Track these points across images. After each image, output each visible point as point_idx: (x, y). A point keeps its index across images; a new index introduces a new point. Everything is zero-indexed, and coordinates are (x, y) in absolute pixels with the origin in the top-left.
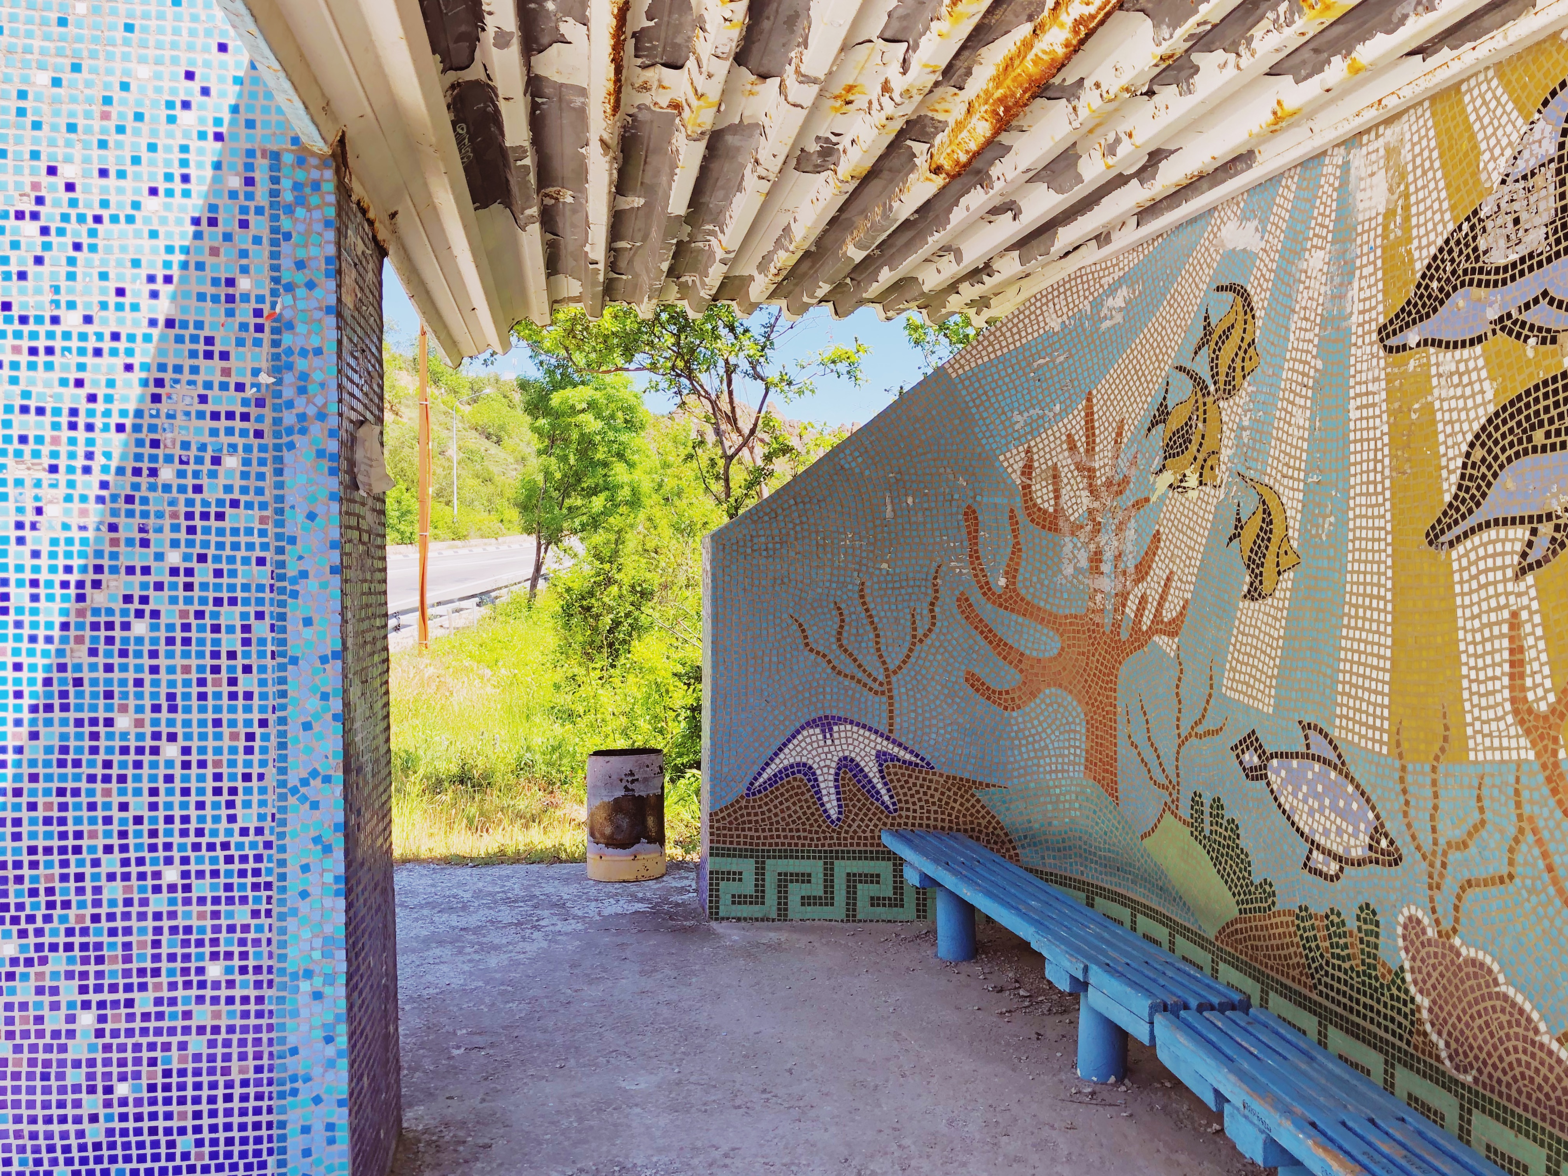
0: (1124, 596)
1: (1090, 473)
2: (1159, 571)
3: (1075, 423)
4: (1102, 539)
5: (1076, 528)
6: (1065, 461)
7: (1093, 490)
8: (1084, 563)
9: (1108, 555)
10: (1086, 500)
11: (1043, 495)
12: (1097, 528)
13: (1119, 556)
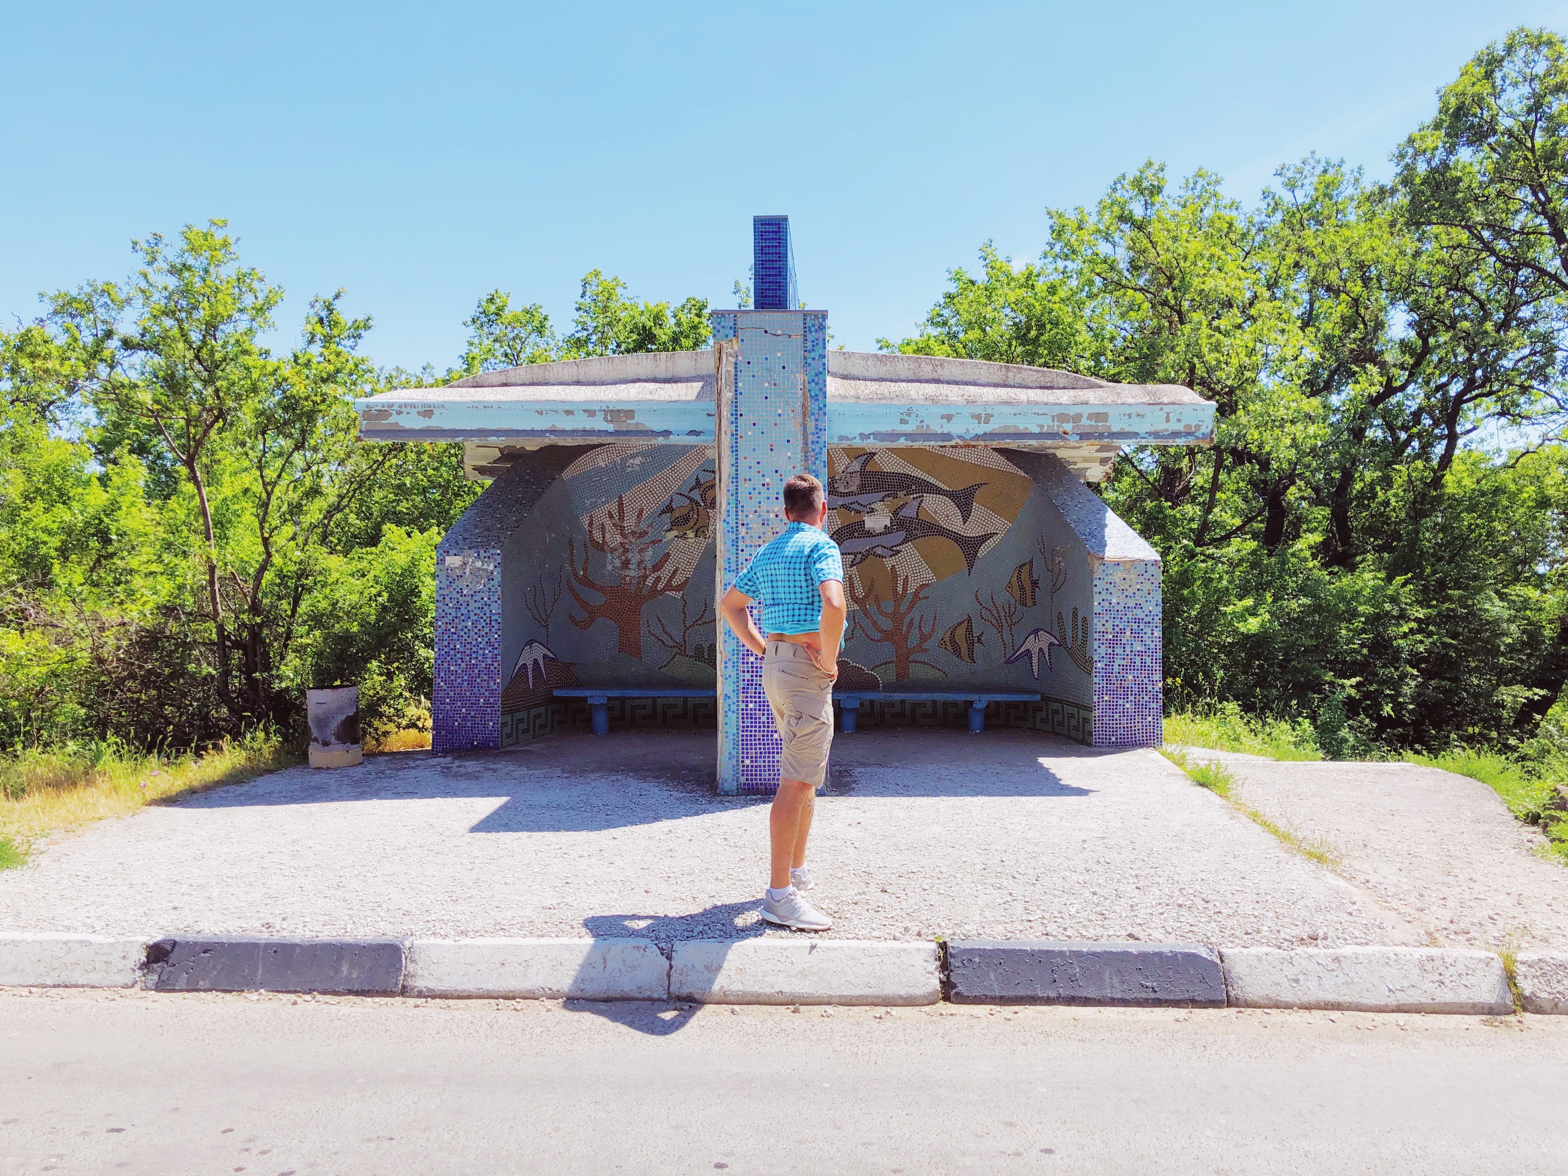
0: (645, 577)
1: (622, 528)
2: (669, 568)
3: (614, 507)
4: (630, 555)
5: (613, 550)
6: (608, 522)
7: (623, 535)
8: (618, 563)
9: (633, 561)
10: (619, 538)
11: (597, 536)
12: (626, 551)
13: (641, 562)
